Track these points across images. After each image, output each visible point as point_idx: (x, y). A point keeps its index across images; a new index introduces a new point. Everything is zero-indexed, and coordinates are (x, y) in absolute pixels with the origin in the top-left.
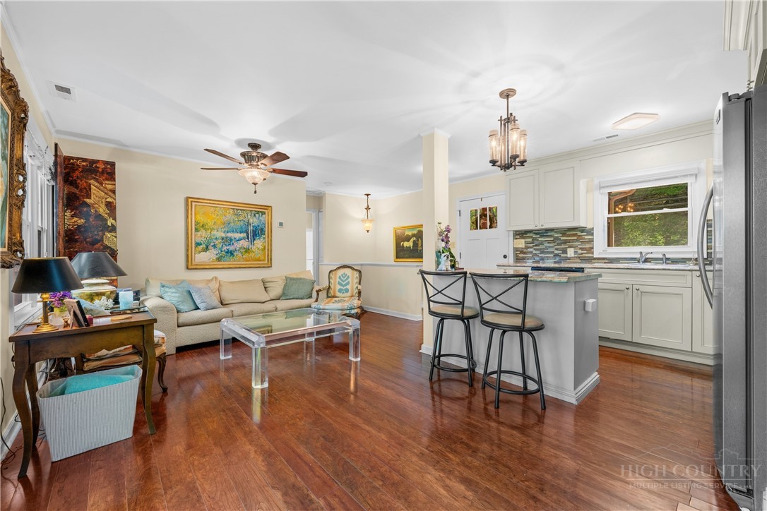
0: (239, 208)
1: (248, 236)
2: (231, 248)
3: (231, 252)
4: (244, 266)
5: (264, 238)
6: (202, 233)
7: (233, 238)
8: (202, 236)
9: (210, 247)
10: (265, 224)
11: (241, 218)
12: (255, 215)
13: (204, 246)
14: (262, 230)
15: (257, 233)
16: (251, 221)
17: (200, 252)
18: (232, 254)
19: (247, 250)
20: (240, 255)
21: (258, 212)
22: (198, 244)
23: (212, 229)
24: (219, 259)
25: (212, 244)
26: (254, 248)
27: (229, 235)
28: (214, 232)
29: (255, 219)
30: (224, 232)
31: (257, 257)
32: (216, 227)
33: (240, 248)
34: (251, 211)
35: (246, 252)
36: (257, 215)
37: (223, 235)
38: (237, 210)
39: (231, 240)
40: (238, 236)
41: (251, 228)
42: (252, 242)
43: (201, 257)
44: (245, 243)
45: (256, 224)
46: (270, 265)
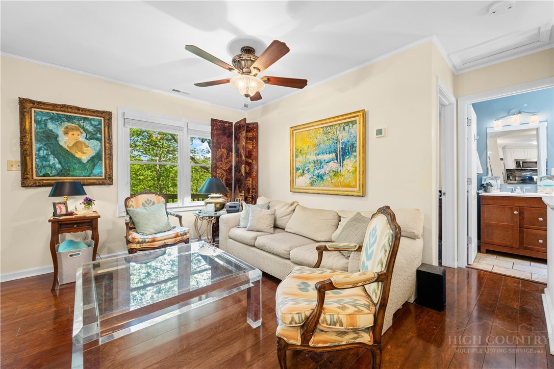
0: (328, 125)
1: (337, 156)
2: (321, 172)
3: (321, 176)
4: (331, 192)
5: (355, 157)
6: (300, 158)
7: (323, 161)
8: (299, 163)
9: (306, 172)
10: (355, 137)
11: (330, 136)
12: (344, 128)
13: (301, 171)
14: (353, 145)
15: (345, 151)
16: (340, 137)
17: (299, 176)
18: (322, 178)
19: (336, 174)
20: (329, 179)
21: (347, 124)
22: (298, 169)
23: (306, 154)
24: (312, 184)
25: (307, 169)
26: (343, 171)
27: (320, 157)
28: (308, 156)
29: (344, 133)
30: (316, 155)
31: (347, 181)
32: (309, 151)
33: (330, 171)
34: (340, 124)
35: (335, 175)
36: (347, 128)
37: (315, 158)
38: (326, 127)
39: (321, 163)
40: (327, 157)
41: (340, 146)
42: (341, 163)
43: (303, 181)
44: (334, 165)
45: (345, 140)
46: (361, 194)
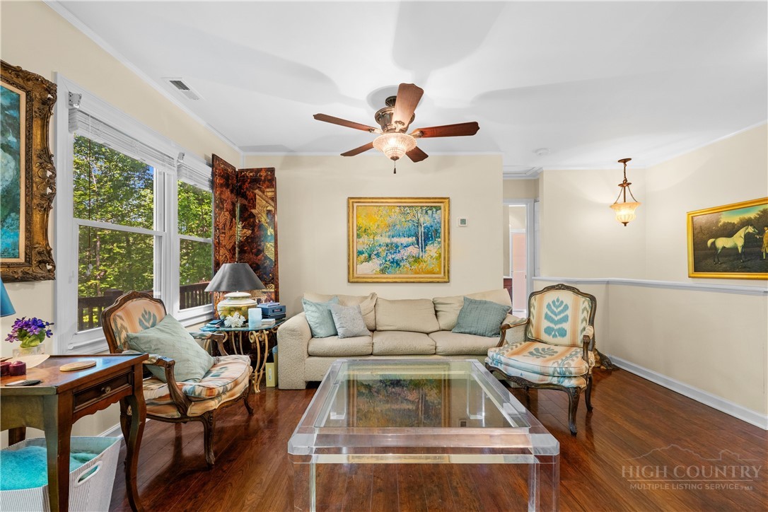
0: (407, 205)
1: (418, 241)
2: (397, 257)
3: (397, 263)
4: (412, 280)
5: (439, 243)
6: (365, 239)
7: (399, 244)
8: (363, 243)
9: (373, 256)
10: (440, 223)
11: (409, 217)
12: (426, 212)
13: (366, 255)
14: (436, 231)
15: (430, 236)
16: (422, 220)
17: (362, 262)
18: (398, 264)
19: (417, 259)
20: (408, 265)
21: (431, 208)
22: (360, 253)
23: (375, 234)
24: (383, 271)
25: (375, 252)
26: (426, 256)
27: (395, 240)
28: (378, 238)
29: (427, 217)
30: (389, 237)
31: (430, 268)
32: (379, 231)
33: (408, 257)
34: (422, 207)
35: (415, 261)
36: (430, 212)
37: (388, 241)
38: (404, 207)
39: (397, 247)
40: (405, 240)
41: (421, 230)
42: (423, 249)
43: (365, 269)
44: (413, 250)
45: (428, 224)
46: (446, 280)
